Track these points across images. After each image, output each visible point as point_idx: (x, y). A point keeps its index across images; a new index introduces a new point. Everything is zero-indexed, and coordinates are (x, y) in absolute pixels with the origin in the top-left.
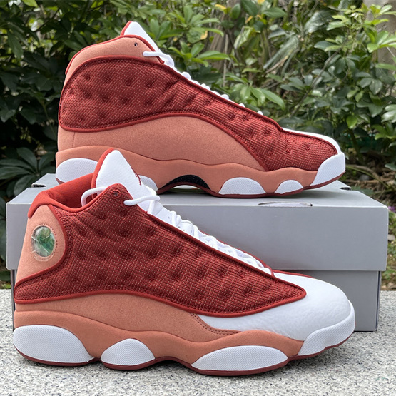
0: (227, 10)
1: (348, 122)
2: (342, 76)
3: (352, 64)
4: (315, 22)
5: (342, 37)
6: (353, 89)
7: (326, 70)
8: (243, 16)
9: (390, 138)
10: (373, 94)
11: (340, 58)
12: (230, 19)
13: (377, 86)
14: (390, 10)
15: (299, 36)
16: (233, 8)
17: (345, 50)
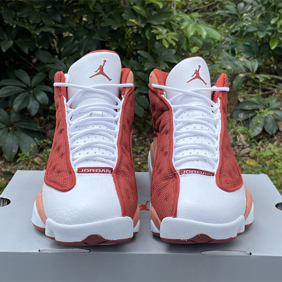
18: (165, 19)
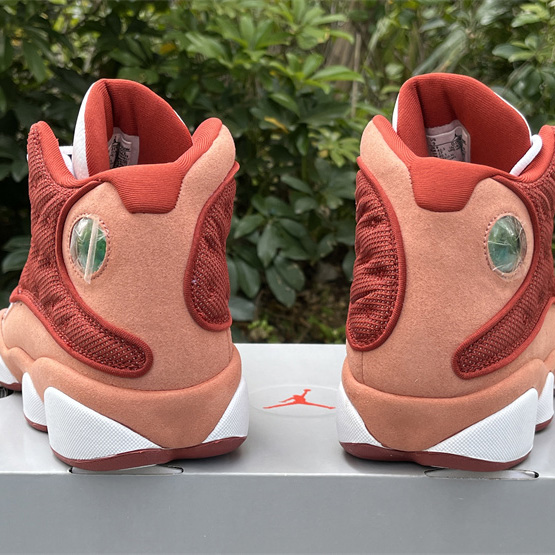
2: (536, 98)
3: (551, 80)
4: (492, 8)
5: (536, 38)
7: (512, 88)
11: (533, 70)
12: (362, 7)
15: (467, 31)
18: (334, 116)
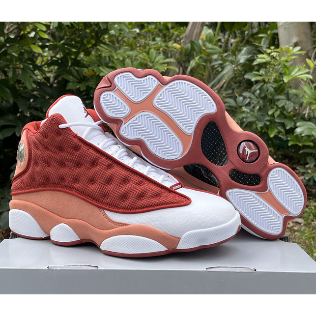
0: (182, 49)
1: (269, 133)
2: (265, 98)
3: (272, 90)
4: (245, 55)
5: (264, 69)
6: (272, 108)
7: (253, 93)
8: (192, 53)
9: (300, 145)
10: (287, 112)
11: (263, 85)
12: (183, 54)
13: (290, 106)
14: (299, 50)
15: (233, 66)
16: (185, 47)
17: (267, 80)
